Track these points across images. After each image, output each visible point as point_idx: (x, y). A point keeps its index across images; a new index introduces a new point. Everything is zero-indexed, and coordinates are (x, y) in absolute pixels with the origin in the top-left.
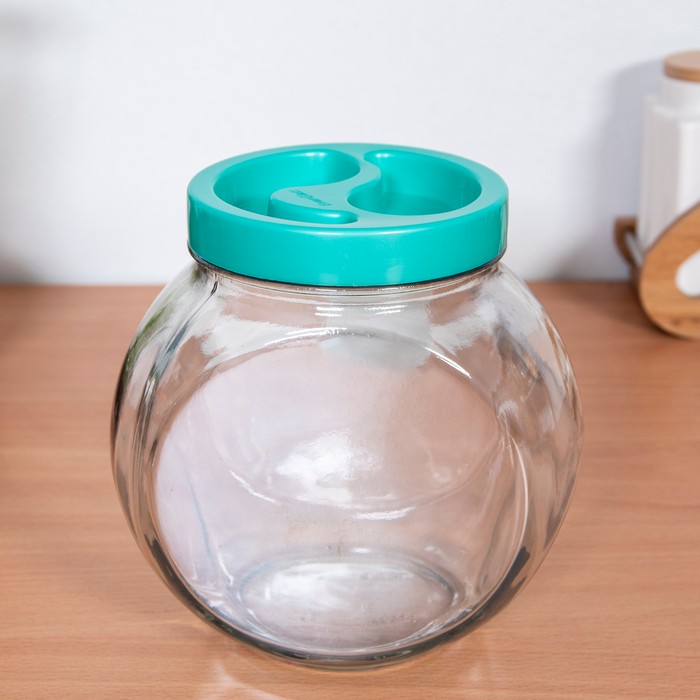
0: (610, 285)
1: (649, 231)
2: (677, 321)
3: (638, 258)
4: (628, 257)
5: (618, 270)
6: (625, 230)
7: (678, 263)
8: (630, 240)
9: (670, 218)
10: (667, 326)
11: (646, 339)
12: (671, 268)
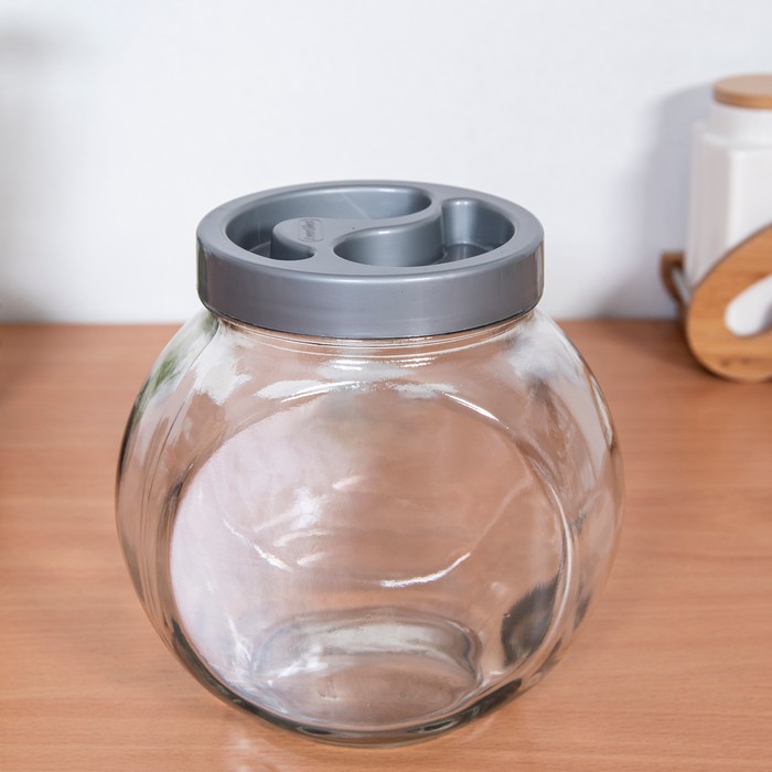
0: (655, 323)
1: (697, 267)
2: (726, 362)
3: (685, 294)
4: (675, 294)
5: (663, 307)
6: (672, 265)
7: (727, 300)
8: (676, 276)
9: (720, 253)
10: (715, 367)
11: (694, 381)
12: (719, 306)
